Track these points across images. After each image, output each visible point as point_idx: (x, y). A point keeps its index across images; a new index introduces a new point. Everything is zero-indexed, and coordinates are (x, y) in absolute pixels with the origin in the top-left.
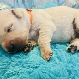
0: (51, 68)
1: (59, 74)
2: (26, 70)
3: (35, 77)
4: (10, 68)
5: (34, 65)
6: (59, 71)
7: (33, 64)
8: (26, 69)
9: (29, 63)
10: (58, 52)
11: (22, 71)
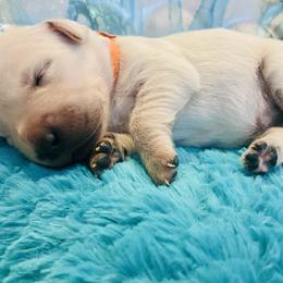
0: (189, 225)
1: (221, 247)
2: (95, 230)
3: (127, 257)
4: (31, 223)
5: (125, 214)
6: (223, 237)
7: (120, 209)
8: (93, 227)
9: (106, 205)
10: (216, 174)
11: (77, 235)
